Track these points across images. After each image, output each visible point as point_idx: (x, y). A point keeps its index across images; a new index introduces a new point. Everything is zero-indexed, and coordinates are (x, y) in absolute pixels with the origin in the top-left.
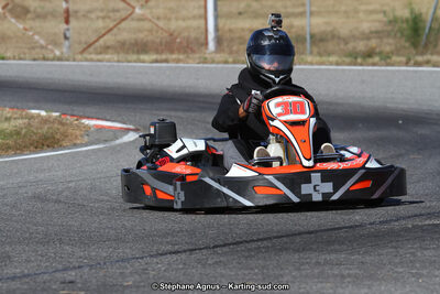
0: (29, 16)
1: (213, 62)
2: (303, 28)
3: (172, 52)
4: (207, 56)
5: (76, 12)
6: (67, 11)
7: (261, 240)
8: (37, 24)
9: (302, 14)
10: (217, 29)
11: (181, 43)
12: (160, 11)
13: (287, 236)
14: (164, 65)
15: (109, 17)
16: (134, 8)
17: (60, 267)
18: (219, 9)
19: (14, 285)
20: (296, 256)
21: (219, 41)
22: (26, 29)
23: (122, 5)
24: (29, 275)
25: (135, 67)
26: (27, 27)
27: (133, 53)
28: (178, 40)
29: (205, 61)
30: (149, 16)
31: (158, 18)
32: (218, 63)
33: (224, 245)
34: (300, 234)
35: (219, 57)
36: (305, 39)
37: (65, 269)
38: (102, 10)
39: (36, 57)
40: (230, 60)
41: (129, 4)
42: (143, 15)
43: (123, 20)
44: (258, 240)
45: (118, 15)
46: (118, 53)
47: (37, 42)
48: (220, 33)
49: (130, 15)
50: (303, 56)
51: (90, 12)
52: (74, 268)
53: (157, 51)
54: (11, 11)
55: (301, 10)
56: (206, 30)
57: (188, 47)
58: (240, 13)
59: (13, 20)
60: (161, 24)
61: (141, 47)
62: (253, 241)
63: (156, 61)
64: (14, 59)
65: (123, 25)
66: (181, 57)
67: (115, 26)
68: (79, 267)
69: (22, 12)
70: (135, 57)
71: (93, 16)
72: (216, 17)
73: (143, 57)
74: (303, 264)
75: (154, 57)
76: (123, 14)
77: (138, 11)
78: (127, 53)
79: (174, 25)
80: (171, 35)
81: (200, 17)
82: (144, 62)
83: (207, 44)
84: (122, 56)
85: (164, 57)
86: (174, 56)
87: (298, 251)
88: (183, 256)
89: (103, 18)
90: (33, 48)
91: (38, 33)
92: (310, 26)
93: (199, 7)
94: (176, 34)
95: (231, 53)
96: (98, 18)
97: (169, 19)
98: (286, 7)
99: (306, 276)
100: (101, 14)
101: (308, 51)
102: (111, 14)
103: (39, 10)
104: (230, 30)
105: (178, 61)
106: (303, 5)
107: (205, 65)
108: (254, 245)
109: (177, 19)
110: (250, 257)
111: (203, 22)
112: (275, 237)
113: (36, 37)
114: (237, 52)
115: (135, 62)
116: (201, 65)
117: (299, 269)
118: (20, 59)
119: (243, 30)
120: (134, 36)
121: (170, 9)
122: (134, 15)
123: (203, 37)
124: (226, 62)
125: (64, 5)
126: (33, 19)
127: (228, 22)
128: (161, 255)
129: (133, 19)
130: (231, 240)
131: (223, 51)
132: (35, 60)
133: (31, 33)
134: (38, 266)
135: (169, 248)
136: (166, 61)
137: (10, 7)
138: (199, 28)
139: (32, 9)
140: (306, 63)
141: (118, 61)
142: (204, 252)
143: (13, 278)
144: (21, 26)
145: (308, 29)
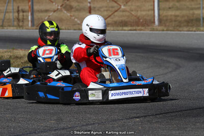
0: (73, 10)
1: (157, 30)
2: (199, 15)
3: (138, 26)
4: (154, 28)
5: (95, 8)
6: (90, 8)
7: (177, 112)
8: (76, 14)
9: (199, 8)
10: (159, 15)
11: (143, 22)
12: (133, 7)
13: (190, 110)
14: (135, 32)
15: (109, 10)
16: (120, 6)
17: (85, 124)
18: (160, 6)
19: (63, 132)
20: (194, 119)
21: (160, 21)
22: (71, 16)
23: (115, 5)
24: (70, 127)
25: (121, 33)
26: (72, 15)
27: (120, 26)
28: (141, 20)
29: (153, 30)
30: (128, 10)
31: (132, 11)
32: (159, 31)
33: (161, 114)
34: (196, 109)
35: (160, 28)
36: (200, 20)
37: (87, 125)
38: (106, 7)
39: (76, 28)
40: (165, 29)
41: (118, 4)
42: (125, 9)
43: (116, 11)
44: (176, 112)
45: (114, 9)
46: (113, 26)
47: (76, 22)
48: (160, 17)
49: (119, 9)
50: (199, 28)
51: (101, 8)
52: (91, 124)
53: (131, 26)
54: (65, 8)
55: (198, 6)
56: (154, 16)
57: (145, 23)
58: (170, 8)
59: (65, 12)
60: (133, 13)
61: (124, 24)
62: (174, 112)
63: (131, 30)
64: (66, 29)
65: (116, 14)
66: (143, 28)
67: (112, 14)
68: (93, 124)
69: (69, 8)
70: (121, 28)
71: (102, 10)
72: (159, 10)
73: (124, 28)
74: (197, 122)
75: (130, 28)
76: (116, 9)
77: (122, 7)
78: (118, 26)
79: (139, 14)
80: (138, 18)
81: (151, 10)
82: (125, 30)
83: (154, 22)
84: (115, 28)
85: (134, 28)
86: (139, 28)
87: (195, 117)
88: (141, 119)
89: (107, 10)
90: (75, 25)
91: (77, 18)
92: (203, 13)
93: (151, 5)
94: (140, 18)
95: (165, 26)
96: (104, 10)
97: (138, 11)
98: (191, 5)
99: (198, 128)
100: (106, 9)
101: (202, 25)
102: (111, 9)
103: (77, 7)
104: (166, 16)
105: (141, 30)
106: (200, 4)
107: (154, 32)
108: (174, 114)
109: (141, 11)
110: (172, 119)
111: (153, 12)
112: (184, 110)
113: (76, 20)
114: (169, 26)
115: (121, 30)
116: (151, 32)
117: (195, 125)
118: (68, 29)
119: (171, 15)
120: (121, 19)
121: (138, 6)
122: (121, 9)
123: (153, 19)
124: (163, 30)
125: (89, 5)
126: (75, 11)
127: (165, 12)
128: (131, 118)
129: (120, 11)
130: (163, 112)
131: (162, 25)
132: (75, 30)
133: (73, 18)
134: (75, 123)
135: (135, 115)
136: (135, 30)
137: (64, 6)
138: (151, 15)
139: (74, 7)
140: (200, 31)
141: (113, 30)
142: (151, 117)
143: (63, 129)
144: (69, 14)
145: (201, 15)
